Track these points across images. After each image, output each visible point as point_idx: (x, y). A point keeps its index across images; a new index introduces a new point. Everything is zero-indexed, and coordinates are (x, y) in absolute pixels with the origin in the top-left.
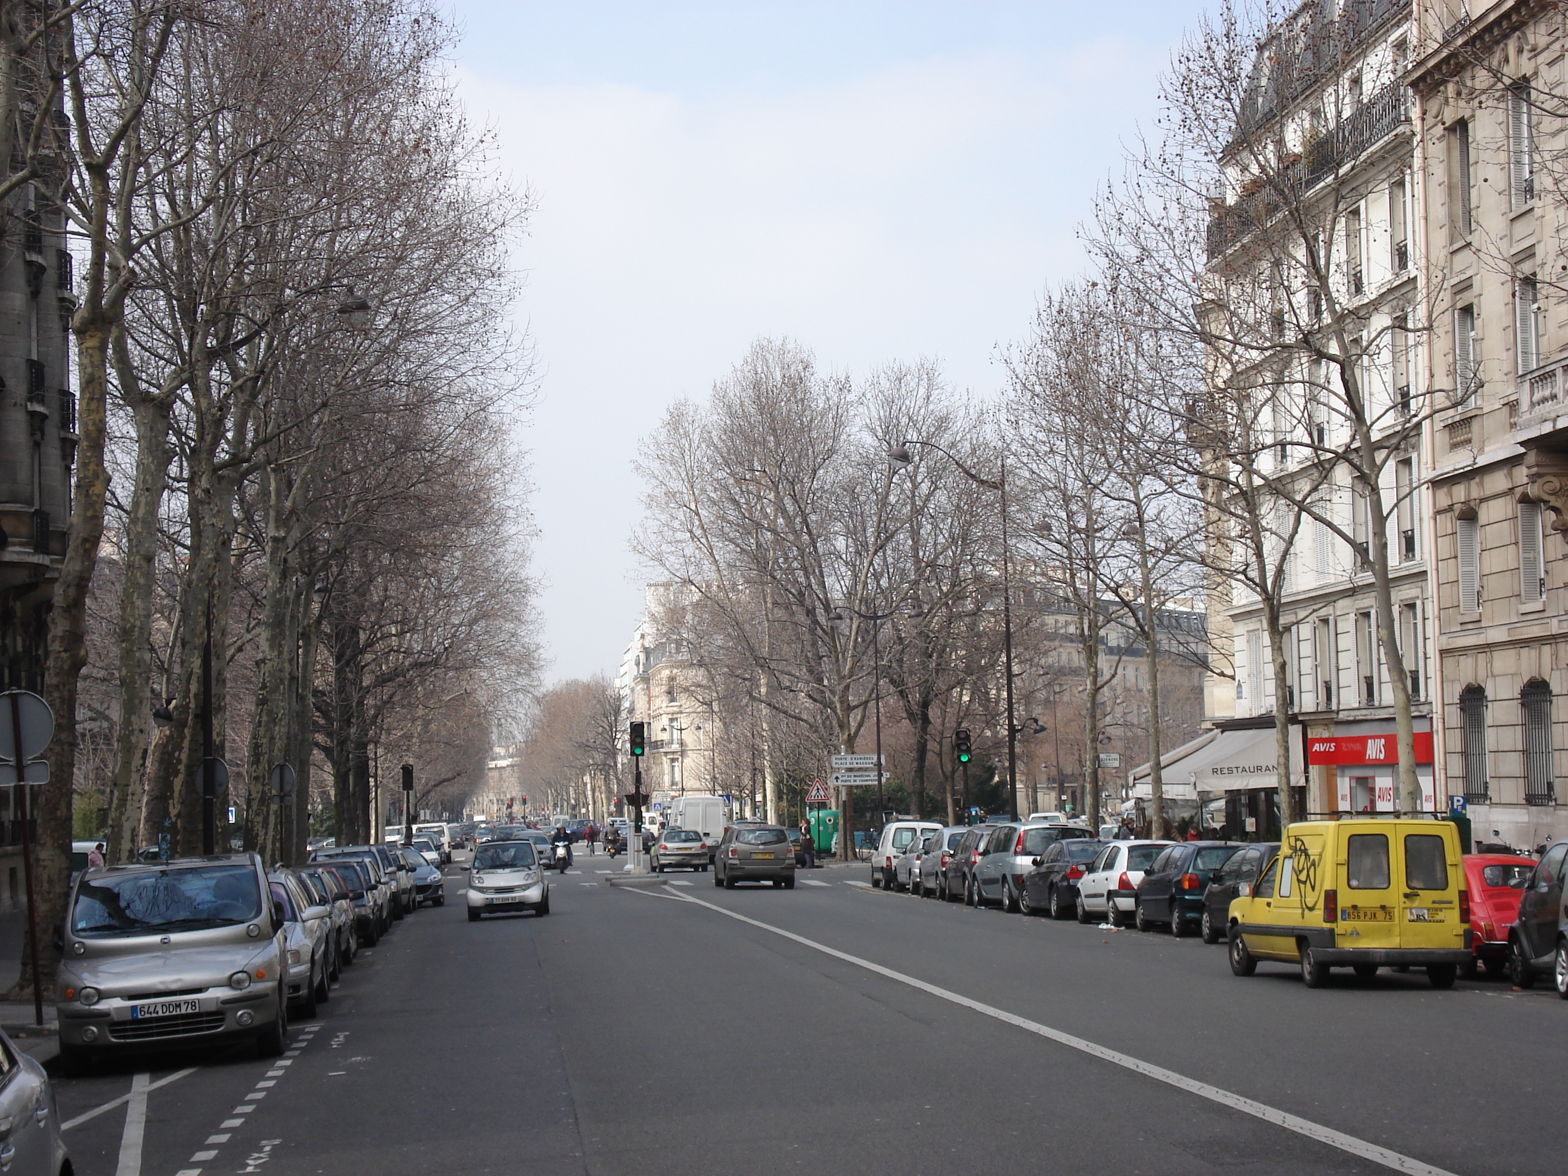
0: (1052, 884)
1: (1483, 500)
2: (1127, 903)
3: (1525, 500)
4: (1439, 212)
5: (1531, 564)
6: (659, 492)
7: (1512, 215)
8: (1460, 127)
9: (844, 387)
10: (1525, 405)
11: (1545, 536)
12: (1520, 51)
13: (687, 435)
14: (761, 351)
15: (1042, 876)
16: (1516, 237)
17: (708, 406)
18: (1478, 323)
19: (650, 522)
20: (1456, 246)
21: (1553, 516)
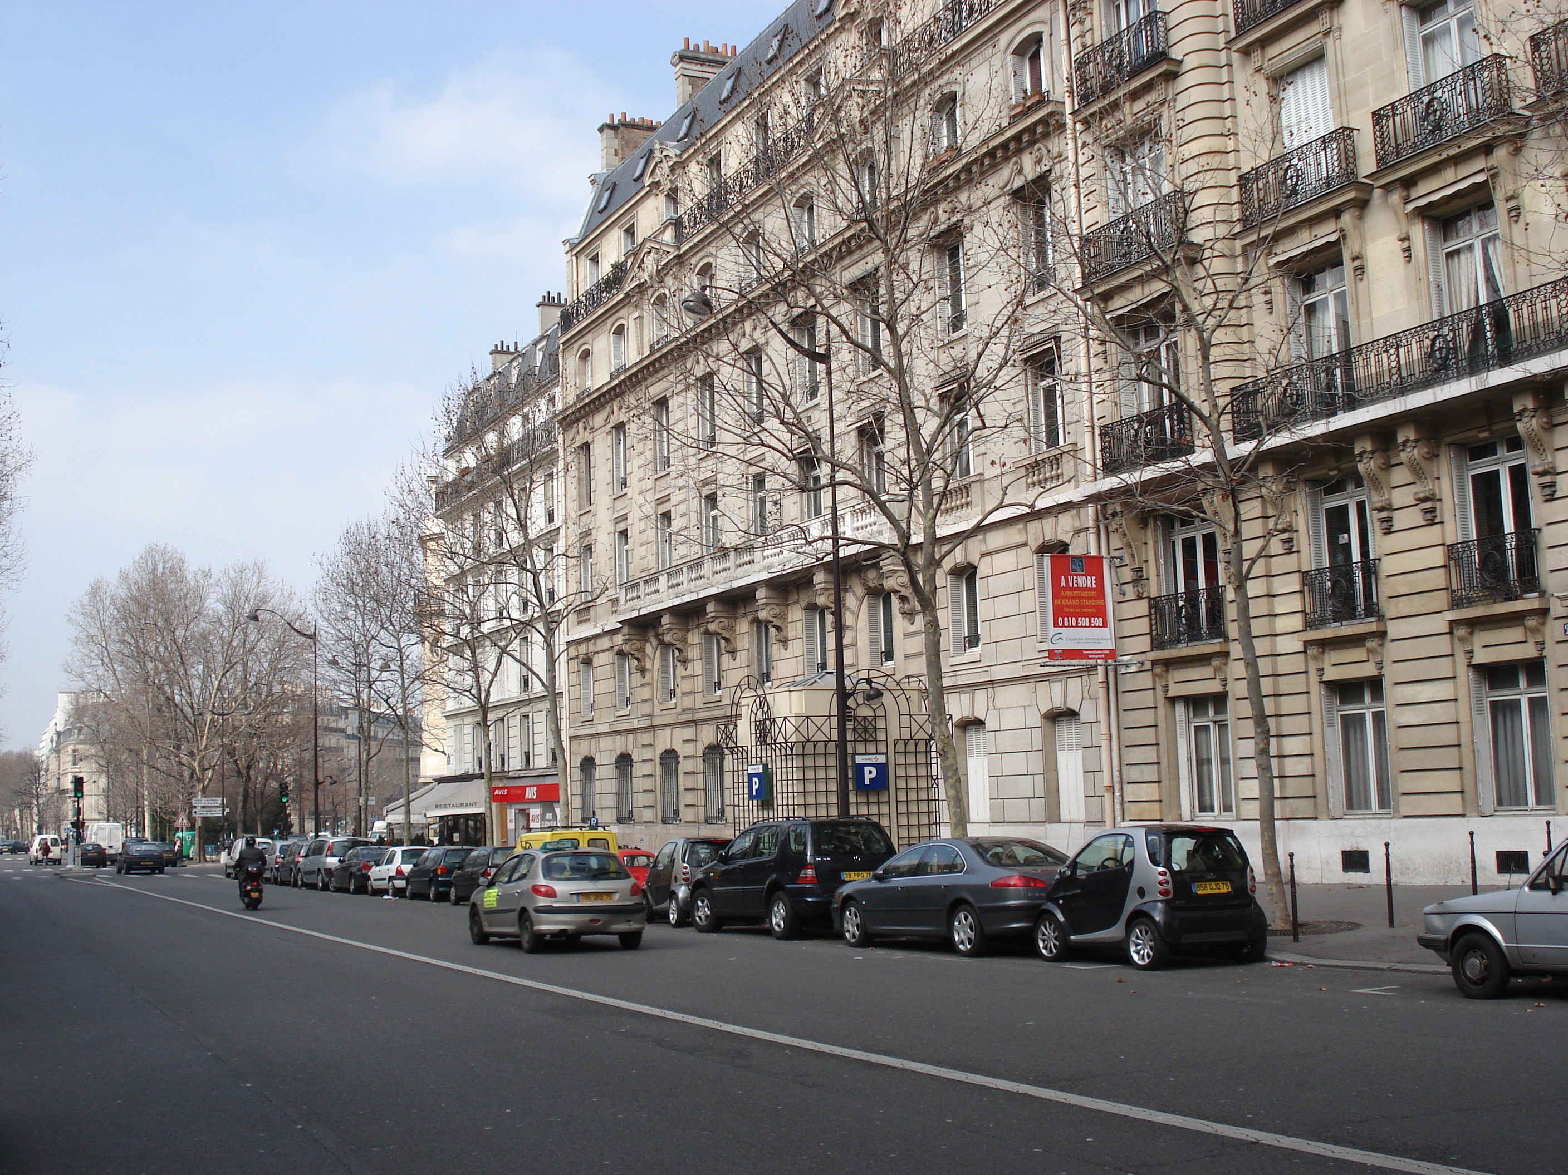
0: (351, 873)
1: (595, 653)
2: (400, 883)
3: (621, 653)
4: (573, 492)
5: (622, 689)
6: (83, 635)
7: (614, 497)
8: (586, 446)
9: (207, 575)
10: (622, 601)
11: (630, 674)
12: (620, 408)
13: (101, 600)
14: (151, 551)
15: (345, 869)
16: (617, 509)
17: (116, 583)
18: (594, 555)
19: (76, 654)
20: (582, 512)
21: (636, 662)
